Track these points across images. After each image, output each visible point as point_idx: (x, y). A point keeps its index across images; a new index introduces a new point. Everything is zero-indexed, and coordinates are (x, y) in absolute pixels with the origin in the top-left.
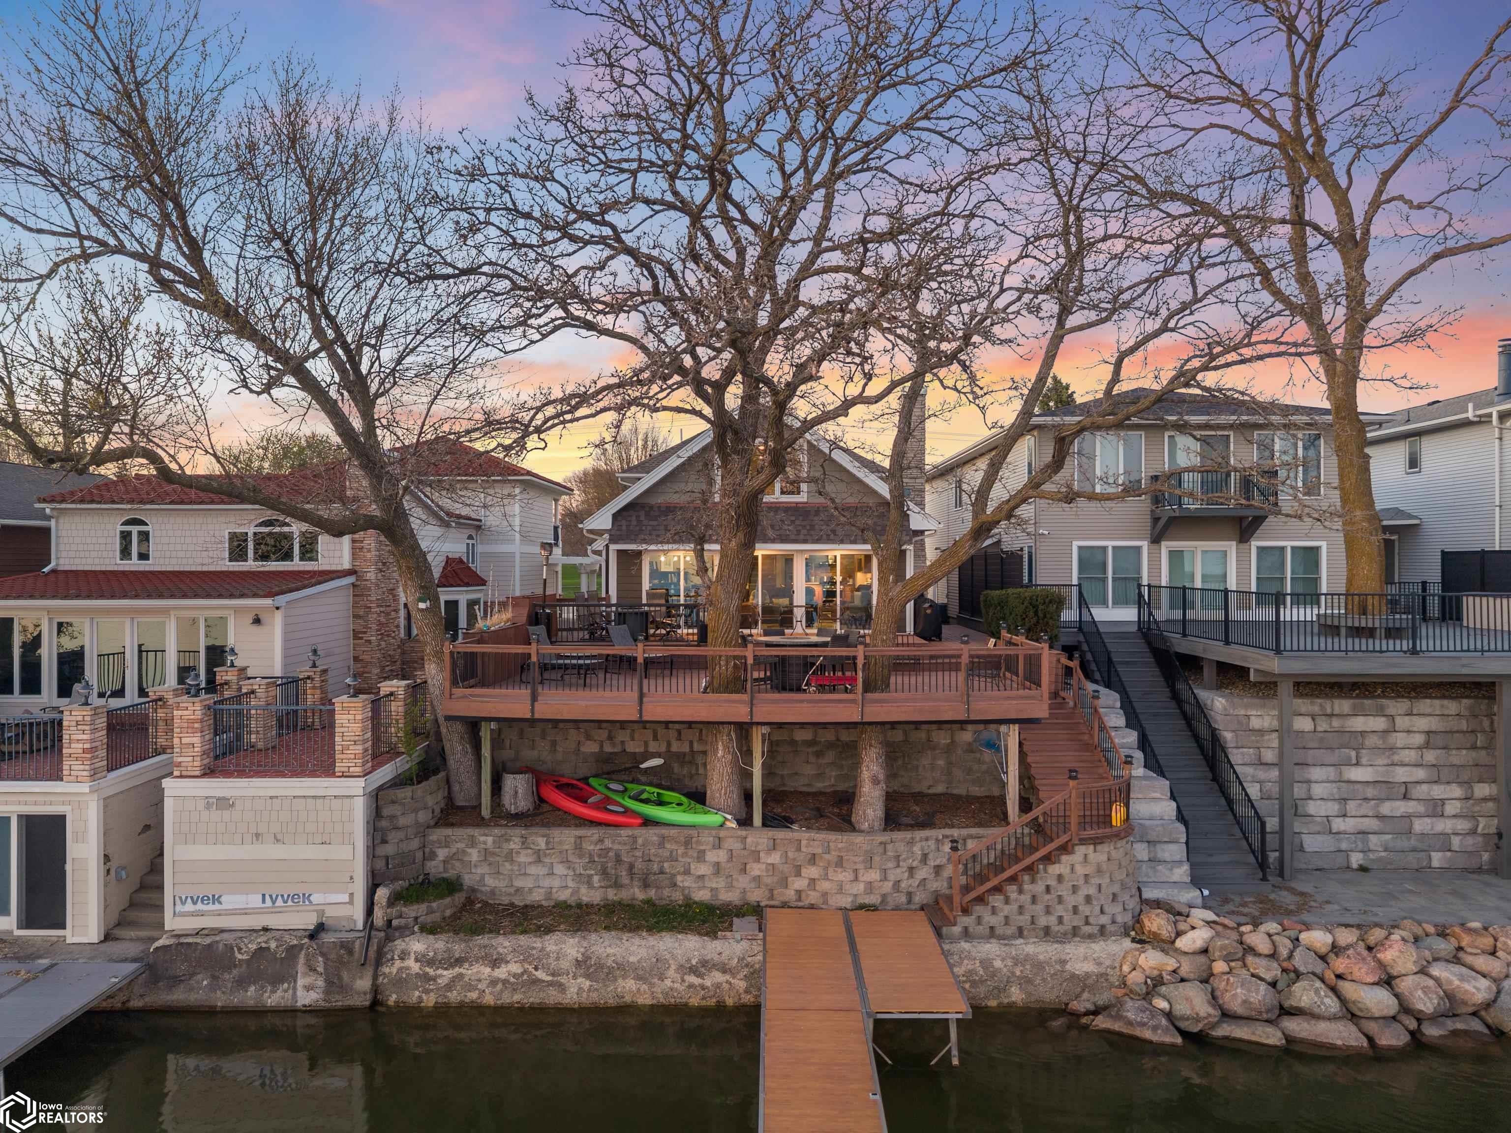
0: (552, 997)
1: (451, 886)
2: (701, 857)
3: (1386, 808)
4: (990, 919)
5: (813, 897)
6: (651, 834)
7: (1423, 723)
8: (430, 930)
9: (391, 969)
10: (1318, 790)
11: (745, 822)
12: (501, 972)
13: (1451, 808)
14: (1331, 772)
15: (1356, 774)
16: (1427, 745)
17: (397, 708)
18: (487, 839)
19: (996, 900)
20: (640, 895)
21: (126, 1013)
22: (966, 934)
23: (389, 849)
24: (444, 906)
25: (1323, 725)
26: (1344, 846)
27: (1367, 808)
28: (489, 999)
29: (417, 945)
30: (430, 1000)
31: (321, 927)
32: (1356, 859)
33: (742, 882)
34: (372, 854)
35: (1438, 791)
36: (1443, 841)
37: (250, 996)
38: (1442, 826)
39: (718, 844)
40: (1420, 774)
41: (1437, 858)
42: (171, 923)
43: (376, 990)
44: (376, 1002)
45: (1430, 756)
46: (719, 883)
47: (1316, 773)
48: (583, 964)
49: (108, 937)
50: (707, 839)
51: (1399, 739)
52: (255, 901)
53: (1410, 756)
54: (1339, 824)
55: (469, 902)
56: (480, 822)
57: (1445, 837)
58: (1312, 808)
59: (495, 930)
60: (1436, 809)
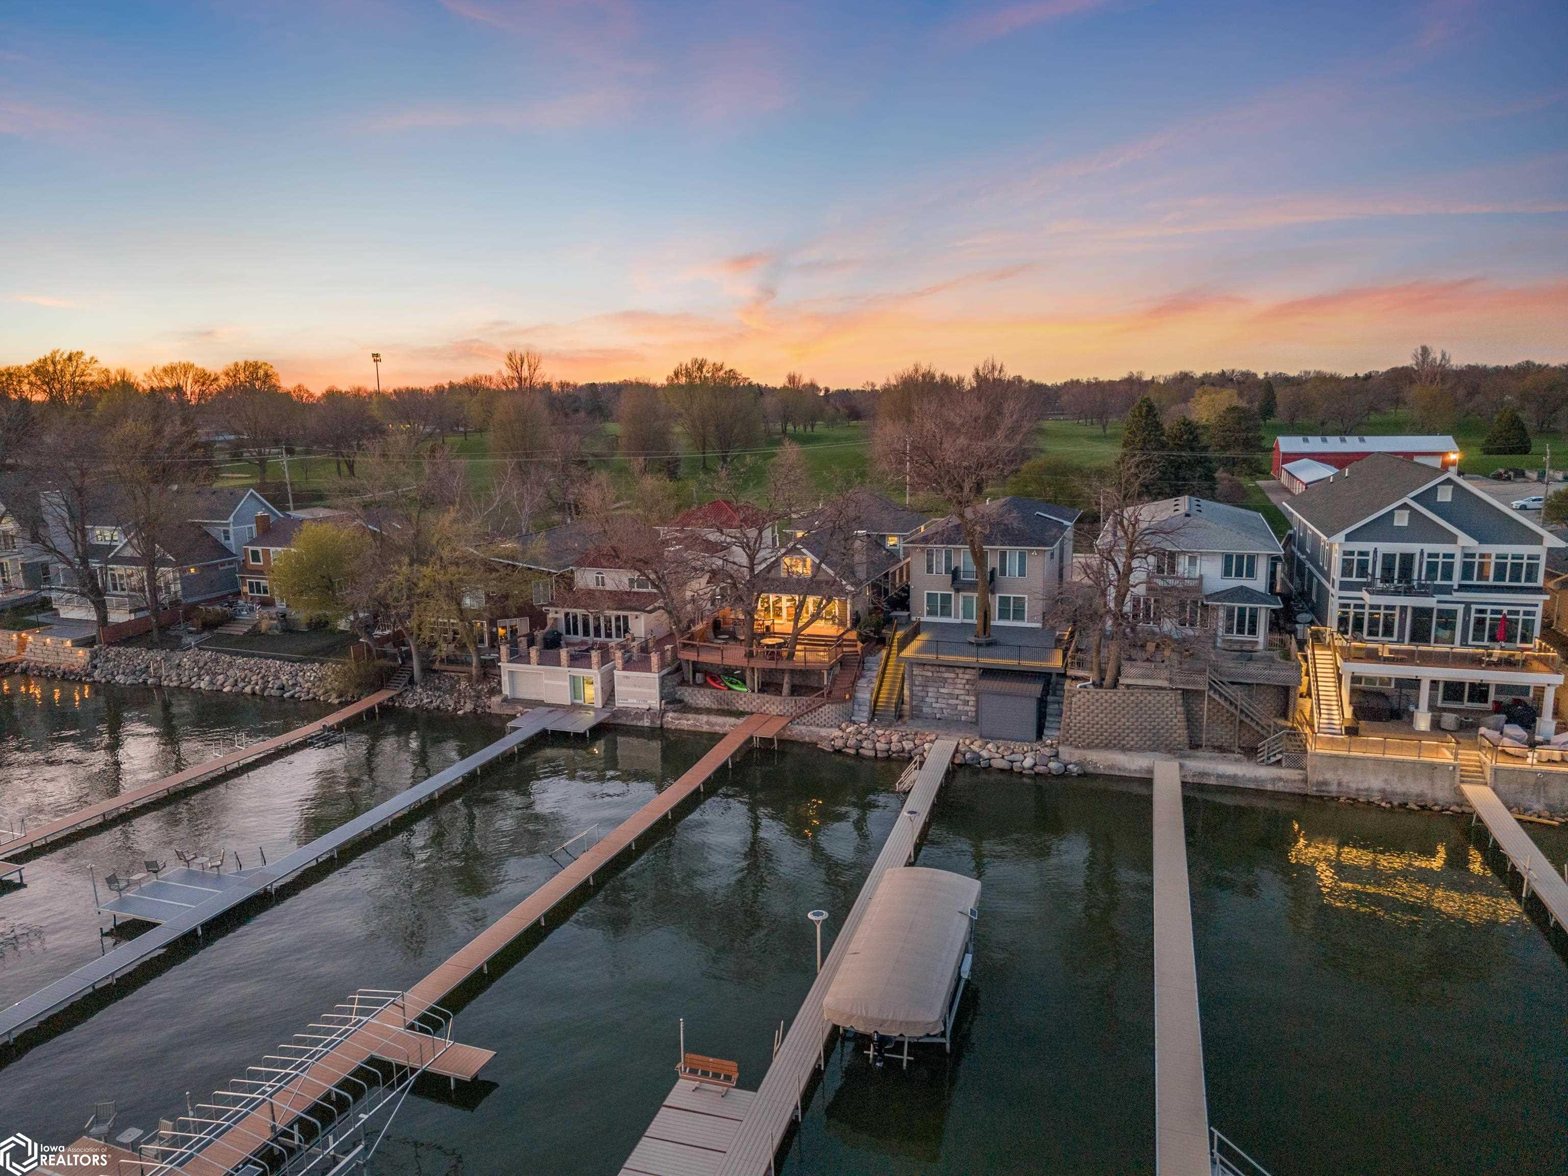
0: (700, 729)
1: (681, 701)
2: (741, 699)
3: (950, 701)
4: (804, 721)
5: (767, 712)
6: (730, 692)
7: (967, 677)
8: (675, 711)
9: (665, 720)
10: (930, 694)
11: (753, 691)
12: (689, 723)
13: (971, 703)
14: (936, 690)
15: (942, 690)
16: (967, 683)
17: (669, 653)
18: (690, 690)
19: (806, 716)
20: (726, 707)
21: (609, 724)
22: (798, 723)
23: (665, 691)
24: (679, 706)
25: (935, 675)
26: (936, 711)
27: (944, 701)
28: (686, 728)
29: (671, 714)
30: (673, 728)
31: (650, 709)
32: (938, 716)
33: (751, 706)
34: (661, 692)
35: (967, 698)
36: (966, 713)
37: (634, 723)
38: (966, 708)
39: (745, 696)
40: (962, 692)
41: (963, 718)
42: (617, 705)
43: (662, 724)
44: (662, 727)
45: (967, 687)
46: (745, 706)
47: (930, 689)
48: (707, 723)
49: (603, 707)
50: (742, 695)
51: (959, 681)
52: (635, 701)
53: (961, 686)
54: (934, 705)
55: (684, 706)
56: (689, 686)
57: (967, 712)
58: (927, 699)
59: (689, 712)
60: (966, 703)
